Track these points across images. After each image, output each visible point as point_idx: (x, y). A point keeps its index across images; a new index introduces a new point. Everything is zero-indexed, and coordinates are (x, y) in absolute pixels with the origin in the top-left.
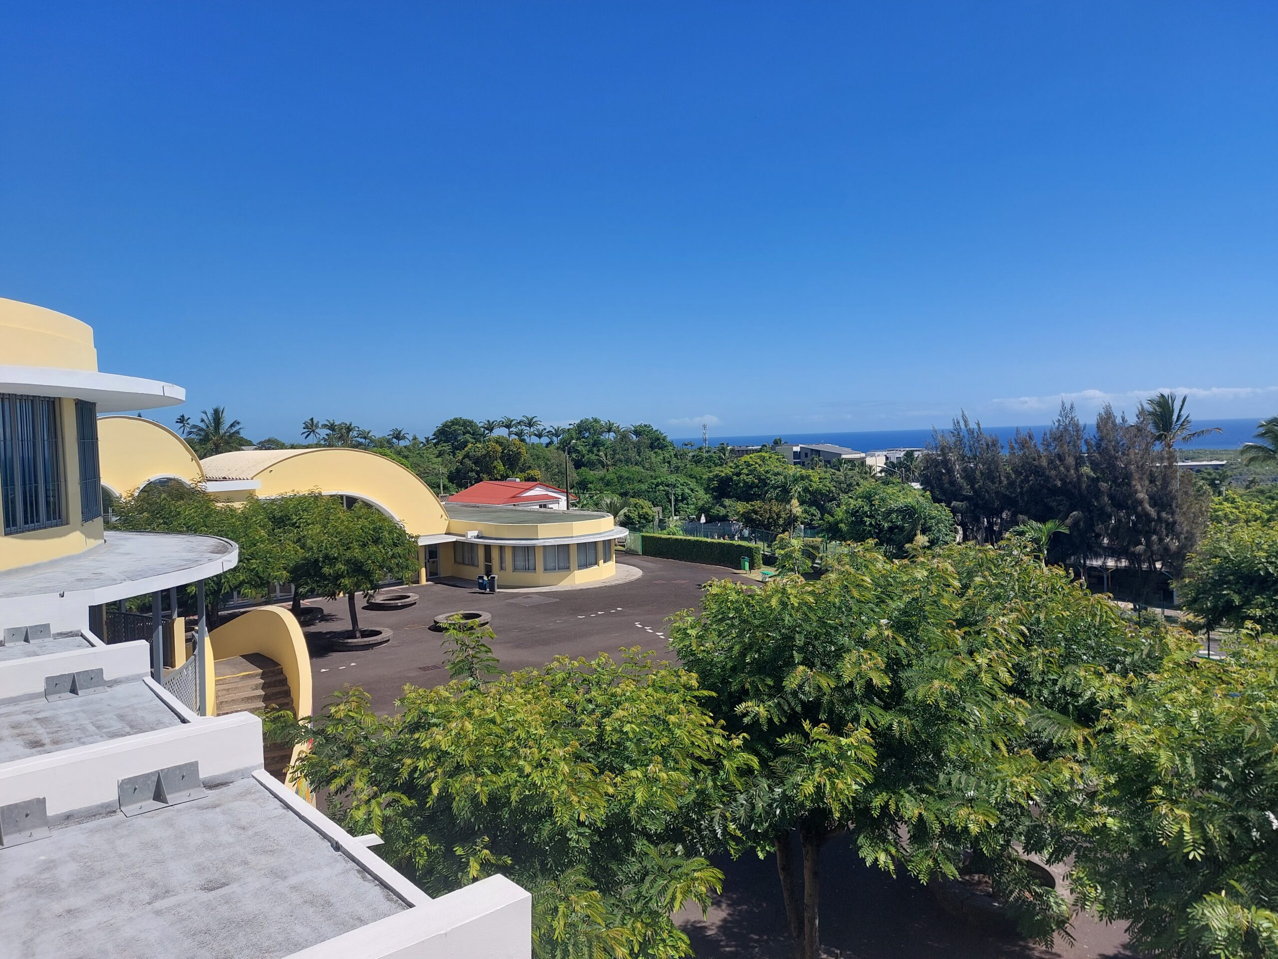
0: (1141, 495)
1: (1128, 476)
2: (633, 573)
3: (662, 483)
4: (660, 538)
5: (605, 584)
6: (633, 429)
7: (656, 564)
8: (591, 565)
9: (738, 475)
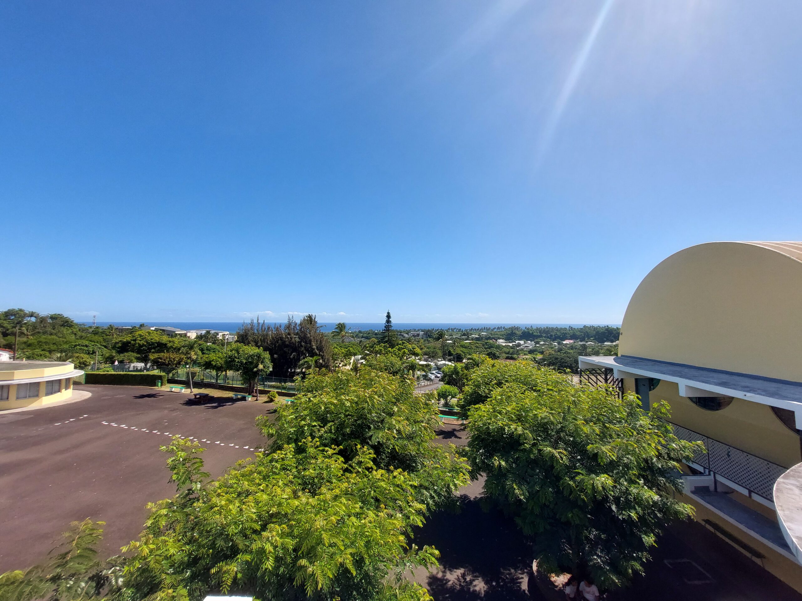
0: (314, 347)
1: (310, 341)
2: (85, 395)
3: (79, 345)
4: (99, 374)
5: (67, 403)
6: (50, 316)
7: (100, 389)
8: (55, 392)
9: (135, 340)
